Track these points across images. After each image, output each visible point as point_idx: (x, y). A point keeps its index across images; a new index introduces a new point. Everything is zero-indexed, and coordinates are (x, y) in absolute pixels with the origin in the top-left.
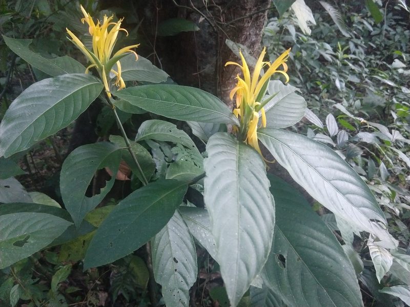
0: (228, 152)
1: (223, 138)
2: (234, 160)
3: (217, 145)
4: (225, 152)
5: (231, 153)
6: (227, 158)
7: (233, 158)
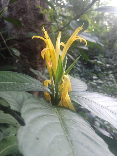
0: (50, 115)
1: (40, 102)
2: (58, 123)
3: (35, 109)
4: (46, 115)
5: (52, 116)
6: (50, 122)
7: (56, 121)
